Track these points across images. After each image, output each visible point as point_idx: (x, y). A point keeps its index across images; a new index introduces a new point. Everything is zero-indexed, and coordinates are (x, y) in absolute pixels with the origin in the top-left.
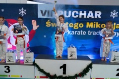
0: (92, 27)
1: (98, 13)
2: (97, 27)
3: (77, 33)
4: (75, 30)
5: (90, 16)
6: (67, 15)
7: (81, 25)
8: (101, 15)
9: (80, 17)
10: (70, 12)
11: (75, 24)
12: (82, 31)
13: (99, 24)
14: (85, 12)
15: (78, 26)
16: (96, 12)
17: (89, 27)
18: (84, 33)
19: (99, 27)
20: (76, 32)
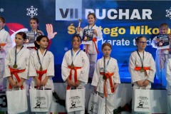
0: (139, 33)
1: (147, 12)
2: (146, 33)
3: (115, 43)
4: (112, 39)
5: (136, 17)
6: (101, 15)
7: (122, 31)
8: (151, 16)
9: (120, 18)
10: (104, 11)
11: (112, 29)
12: (123, 40)
13: (150, 29)
14: (127, 11)
15: (117, 32)
16: (144, 11)
17: (135, 33)
18: (127, 43)
19: (150, 33)
20: (114, 41)
